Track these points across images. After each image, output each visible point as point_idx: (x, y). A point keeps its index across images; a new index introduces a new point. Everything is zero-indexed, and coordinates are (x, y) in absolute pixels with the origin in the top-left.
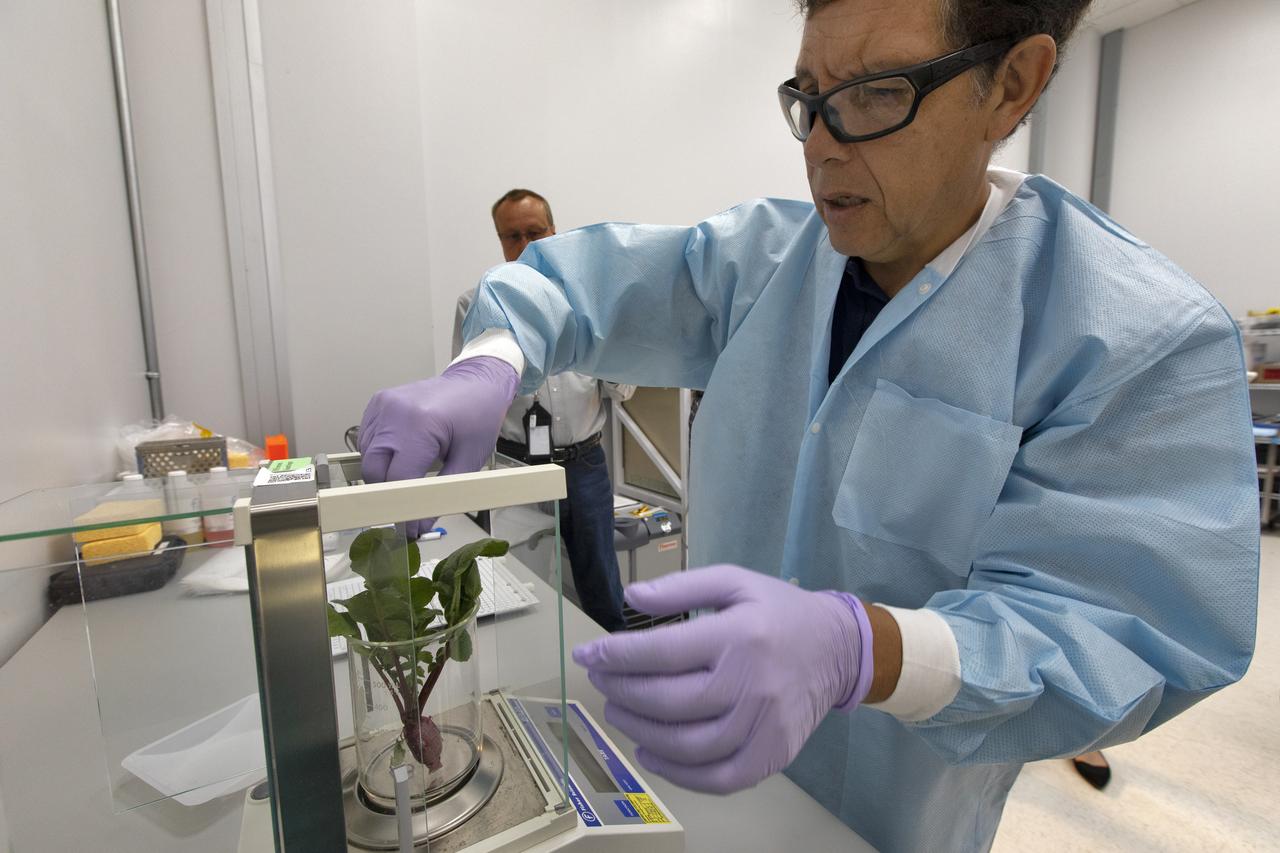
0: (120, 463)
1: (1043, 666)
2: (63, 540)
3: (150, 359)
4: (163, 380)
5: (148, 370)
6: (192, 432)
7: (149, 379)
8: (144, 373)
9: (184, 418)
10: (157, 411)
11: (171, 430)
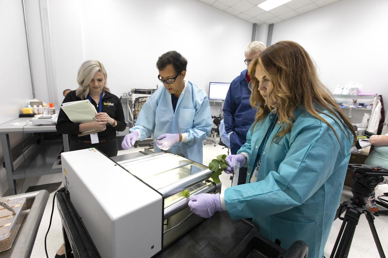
0: (28, 104)
1: (194, 135)
2: (21, 111)
3: (33, 90)
4: (35, 93)
5: (33, 91)
6: (38, 101)
7: (33, 93)
8: (32, 92)
9: (37, 99)
10: (34, 97)
11: (35, 100)
